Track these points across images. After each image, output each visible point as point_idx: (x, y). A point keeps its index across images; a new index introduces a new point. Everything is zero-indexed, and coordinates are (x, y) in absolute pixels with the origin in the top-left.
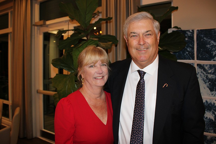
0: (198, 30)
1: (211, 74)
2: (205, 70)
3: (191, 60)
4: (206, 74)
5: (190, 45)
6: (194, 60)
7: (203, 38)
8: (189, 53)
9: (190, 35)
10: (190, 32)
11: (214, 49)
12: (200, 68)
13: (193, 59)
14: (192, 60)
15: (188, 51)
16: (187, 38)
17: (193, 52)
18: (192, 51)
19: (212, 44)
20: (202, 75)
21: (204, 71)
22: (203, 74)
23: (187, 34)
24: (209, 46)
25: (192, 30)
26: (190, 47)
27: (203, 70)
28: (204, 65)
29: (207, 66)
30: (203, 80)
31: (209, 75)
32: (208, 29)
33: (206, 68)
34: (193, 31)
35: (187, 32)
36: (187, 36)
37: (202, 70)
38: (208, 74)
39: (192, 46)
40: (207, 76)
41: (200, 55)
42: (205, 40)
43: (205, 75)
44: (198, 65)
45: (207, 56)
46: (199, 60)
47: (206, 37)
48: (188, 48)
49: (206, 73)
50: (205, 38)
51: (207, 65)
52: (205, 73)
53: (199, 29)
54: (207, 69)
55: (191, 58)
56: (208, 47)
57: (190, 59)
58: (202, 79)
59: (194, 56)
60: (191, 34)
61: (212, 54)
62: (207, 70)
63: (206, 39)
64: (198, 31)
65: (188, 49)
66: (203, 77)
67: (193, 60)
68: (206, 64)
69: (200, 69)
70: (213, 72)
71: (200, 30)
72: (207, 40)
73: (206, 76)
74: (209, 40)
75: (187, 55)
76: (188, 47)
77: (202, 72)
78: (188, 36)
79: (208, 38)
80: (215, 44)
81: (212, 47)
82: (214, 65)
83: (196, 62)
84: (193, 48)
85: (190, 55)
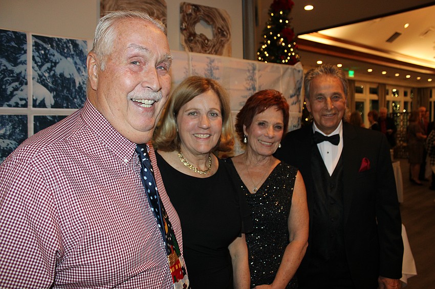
1: (5, 138)
11: (10, 79)
19: (5, 68)
61: (5, 90)
70: (8, 133)
80: (10, 67)
81: (4, 74)
82: (10, 116)
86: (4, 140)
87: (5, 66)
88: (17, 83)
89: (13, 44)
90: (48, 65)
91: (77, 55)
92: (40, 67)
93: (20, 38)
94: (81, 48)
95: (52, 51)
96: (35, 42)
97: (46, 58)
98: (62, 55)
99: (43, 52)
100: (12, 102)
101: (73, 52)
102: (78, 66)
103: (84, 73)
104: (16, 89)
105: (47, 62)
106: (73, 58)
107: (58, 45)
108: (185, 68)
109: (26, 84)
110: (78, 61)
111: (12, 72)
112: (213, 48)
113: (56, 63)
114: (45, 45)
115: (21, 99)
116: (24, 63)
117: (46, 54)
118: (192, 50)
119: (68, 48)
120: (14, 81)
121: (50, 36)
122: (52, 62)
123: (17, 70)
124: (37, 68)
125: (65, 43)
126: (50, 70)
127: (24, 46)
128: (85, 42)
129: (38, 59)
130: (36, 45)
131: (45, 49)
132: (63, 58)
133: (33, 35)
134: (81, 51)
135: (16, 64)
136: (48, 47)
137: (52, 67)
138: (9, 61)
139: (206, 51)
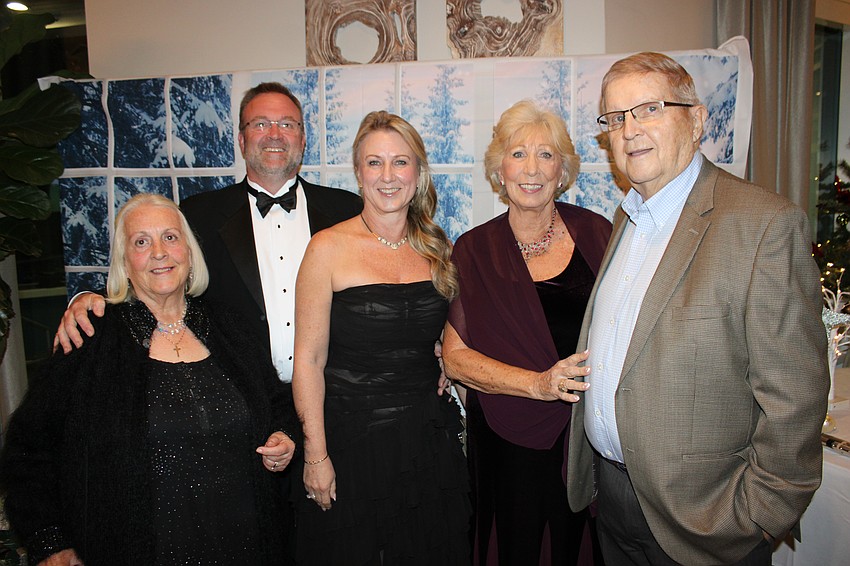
0: (111, 83)
3: (97, 166)
5: (98, 126)
6: (106, 166)
7: (124, 104)
8: (92, 150)
9: (93, 95)
10: (93, 86)
11: (150, 135)
12: (122, 189)
13: (104, 164)
14: (101, 169)
15: (89, 143)
16: (88, 105)
17: (104, 146)
18: (102, 142)
19: (145, 123)
23: (88, 94)
24: (135, 127)
25: (98, 81)
26: (97, 131)
27: (129, 193)
28: (133, 180)
29: (142, 183)
32: (134, 81)
33: (140, 188)
34: (100, 84)
35: (86, 88)
36: (88, 100)
39: (101, 127)
41: (125, 154)
42: (127, 110)
44: (118, 180)
45: (139, 154)
46: (120, 167)
47: (130, 102)
48: (90, 133)
50: (127, 106)
51: (142, 179)
53: (114, 80)
55: (98, 163)
56: (135, 130)
57: (95, 166)
59: (107, 157)
60: (95, 93)
61: (148, 148)
63: (130, 109)
64: (112, 86)
65: (90, 138)
67: (103, 166)
68: (140, 177)
69: (123, 193)
71: (117, 82)
72: (132, 110)
74: (138, 111)
75: (89, 155)
76: (88, 131)
78: (90, 100)
79: (134, 105)
80: (150, 122)
81: (144, 130)
82: (156, 178)
83: (111, 172)
84: (105, 134)
85: (94, 154)
87: (145, 120)
88: (156, 140)
89: (152, 94)
90: (187, 114)
91: (218, 96)
92: (179, 117)
93: (158, 84)
94: (223, 85)
95: (190, 96)
96: (173, 88)
97: (183, 106)
98: (199, 98)
99: (180, 98)
100: (156, 162)
101: (212, 93)
102: (219, 111)
103: (227, 119)
104: (156, 147)
105: (186, 110)
106: (213, 100)
107: (197, 86)
108: (388, 92)
109: (165, 140)
110: (219, 104)
111: (151, 126)
112: (514, 40)
113: (194, 110)
114: (180, 88)
115: (163, 158)
116: (164, 114)
117: (183, 100)
119: (208, 88)
120: (153, 137)
121: (190, 77)
122: (191, 109)
123: (156, 124)
124: (176, 119)
125: (206, 82)
126: (190, 119)
127: (162, 95)
128: (230, 76)
129: (176, 108)
130: (173, 90)
131: (182, 94)
132: (201, 102)
133: (172, 80)
134: (224, 90)
135: (156, 117)
136: (185, 90)
137: (191, 115)
138: (149, 114)
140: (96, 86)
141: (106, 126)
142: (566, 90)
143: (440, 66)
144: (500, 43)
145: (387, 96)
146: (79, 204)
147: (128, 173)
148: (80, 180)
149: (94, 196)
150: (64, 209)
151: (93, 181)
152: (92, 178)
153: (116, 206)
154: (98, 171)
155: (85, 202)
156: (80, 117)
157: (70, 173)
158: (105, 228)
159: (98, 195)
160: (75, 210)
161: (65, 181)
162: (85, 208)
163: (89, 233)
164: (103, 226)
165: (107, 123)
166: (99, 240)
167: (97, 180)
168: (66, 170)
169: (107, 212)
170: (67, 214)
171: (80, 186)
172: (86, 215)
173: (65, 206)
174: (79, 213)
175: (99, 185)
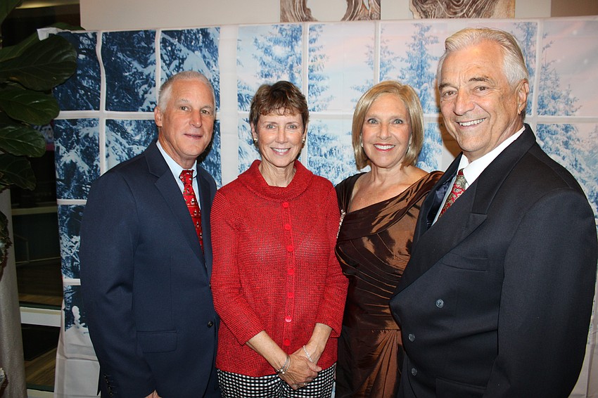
0: (105, 34)
1: (140, 145)
2: (124, 134)
3: (90, 109)
4: (127, 146)
5: (91, 73)
6: (98, 109)
7: (116, 53)
8: (86, 94)
9: (88, 45)
10: (88, 37)
11: (140, 81)
12: (113, 130)
13: (97, 107)
14: (93, 111)
15: (83, 88)
16: (83, 54)
17: (97, 91)
18: (95, 87)
19: (135, 70)
20: (116, 147)
21: (124, 138)
22: (121, 144)
23: (83, 44)
24: (127, 74)
25: (93, 32)
26: (90, 77)
27: (119, 134)
28: (123, 122)
29: (131, 125)
30: (120, 159)
31: (135, 147)
32: (126, 32)
33: (129, 129)
34: (94, 34)
35: (81, 38)
36: (83, 49)
37: (119, 136)
38: (133, 145)
39: (95, 74)
40: (130, 150)
41: (115, 99)
42: (120, 58)
43: (125, 147)
44: (108, 122)
45: (129, 99)
46: (111, 110)
47: (122, 52)
48: (84, 79)
49: (128, 143)
50: (119, 55)
51: (131, 121)
52: (124, 142)
53: (108, 31)
54: (132, 132)
55: (91, 106)
56: (126, 76)
57: (88, 109)
58: (118, 158)
59: (99, 101)
60: (90, 43)
61: (138, 93)
62: (132, 136)
63: (122, 57)
64: (106, 37)
65: (85, 84)
66: (119, 153)
67: (95, 109)
68: (129, 119)
69: (113, 134)
70: (143, 139)
71: (110, 33)
72: (124, 59)
73: (126, 150)
74: (129, 59)
75: (83, 99)
76: (83, 77)
77: (117, 140)
78: (85, 49)
79: (126, 54)
80: (140, 69)
81: (134, 77)
82: (144, 121)
83: (103, 114)
84: (98, 81)
85: (88, 98)
86: (139, 147)
87: (136, 68)
88: (146, 86)
89: (143, 44)
90: (176, 62)
91: (206, 46)
92: (168, 65)
93: (150, 36)
94: (211, 37)
95: (179, 46)
96: (163, 39)
97: (173, 55)
98: (188, 48)
99: (170, 48)
100: (144, 106)
101: (201, 44)
102: (207, 60)
103: (214, 68)
104: (146, 92)
105: (175, 59)
106: (201, 50)
107: (186, 38)
109: (155, 86)
110: (207, 54)
111: (142, 74)
112: (471, 6)
113: (183, 60)
114: (172, 40)
115: (152, 103)
116: (154, 63)
117: (172, 51)
118: (426, 14)
119: (197, 39)
120: (143, 83)
121: (180, 29)
122: (179, 58)
123: (146, 71)
124: (165, 67)
125: (195, 34)
126: (178, 67)
127: (153, 45)
128: (218, 29)
129: (166, 57)
130: (164, 41)
131: (172, 44)
132: (190, 52)
133: (163, 32)
134: (212, 41)
135: (146, 66)
136: (175, 41)
137: (180, 64)
138: (140, 63)
139: (455, 13)
140: (91, 37)
141: (99, 73)
142: (532, 48)
143: (416, 25)
144: (458, 9)
145: (367, 50)
146: (72, 143)
147: (119, 116)
148: (74, 122)
149: (87, 136)
150: (58, 148)
151: (86, 122)
152: (85, 120)
153: (107, 146)
154: (90, 114)
155: (78, 142)
156: (75, 65)
157: (65, 115)
158: (97, 166)
159: (90, 136)
160: (69, 149)
161: (60, 122)
162: (78, 147)
163: (81, 170)
164: (95, 163)
165: (100, 71)
166: (91, 176)
167: (90, 122)
168: (61, 112)
169: (98, 151)
170: (61, 152)
171: (74, 127)
172: (79, 153)
173: (59, 144)
174: (72, 152)
175: (92, 126)
